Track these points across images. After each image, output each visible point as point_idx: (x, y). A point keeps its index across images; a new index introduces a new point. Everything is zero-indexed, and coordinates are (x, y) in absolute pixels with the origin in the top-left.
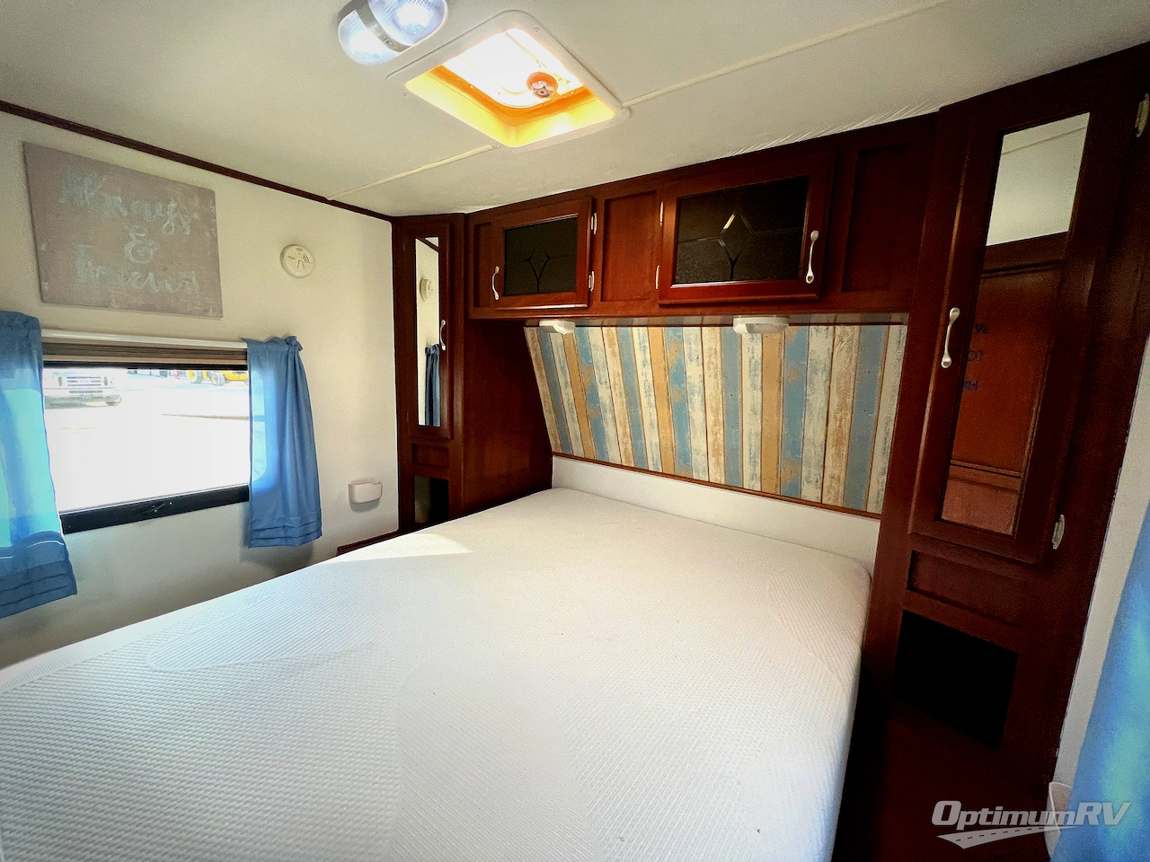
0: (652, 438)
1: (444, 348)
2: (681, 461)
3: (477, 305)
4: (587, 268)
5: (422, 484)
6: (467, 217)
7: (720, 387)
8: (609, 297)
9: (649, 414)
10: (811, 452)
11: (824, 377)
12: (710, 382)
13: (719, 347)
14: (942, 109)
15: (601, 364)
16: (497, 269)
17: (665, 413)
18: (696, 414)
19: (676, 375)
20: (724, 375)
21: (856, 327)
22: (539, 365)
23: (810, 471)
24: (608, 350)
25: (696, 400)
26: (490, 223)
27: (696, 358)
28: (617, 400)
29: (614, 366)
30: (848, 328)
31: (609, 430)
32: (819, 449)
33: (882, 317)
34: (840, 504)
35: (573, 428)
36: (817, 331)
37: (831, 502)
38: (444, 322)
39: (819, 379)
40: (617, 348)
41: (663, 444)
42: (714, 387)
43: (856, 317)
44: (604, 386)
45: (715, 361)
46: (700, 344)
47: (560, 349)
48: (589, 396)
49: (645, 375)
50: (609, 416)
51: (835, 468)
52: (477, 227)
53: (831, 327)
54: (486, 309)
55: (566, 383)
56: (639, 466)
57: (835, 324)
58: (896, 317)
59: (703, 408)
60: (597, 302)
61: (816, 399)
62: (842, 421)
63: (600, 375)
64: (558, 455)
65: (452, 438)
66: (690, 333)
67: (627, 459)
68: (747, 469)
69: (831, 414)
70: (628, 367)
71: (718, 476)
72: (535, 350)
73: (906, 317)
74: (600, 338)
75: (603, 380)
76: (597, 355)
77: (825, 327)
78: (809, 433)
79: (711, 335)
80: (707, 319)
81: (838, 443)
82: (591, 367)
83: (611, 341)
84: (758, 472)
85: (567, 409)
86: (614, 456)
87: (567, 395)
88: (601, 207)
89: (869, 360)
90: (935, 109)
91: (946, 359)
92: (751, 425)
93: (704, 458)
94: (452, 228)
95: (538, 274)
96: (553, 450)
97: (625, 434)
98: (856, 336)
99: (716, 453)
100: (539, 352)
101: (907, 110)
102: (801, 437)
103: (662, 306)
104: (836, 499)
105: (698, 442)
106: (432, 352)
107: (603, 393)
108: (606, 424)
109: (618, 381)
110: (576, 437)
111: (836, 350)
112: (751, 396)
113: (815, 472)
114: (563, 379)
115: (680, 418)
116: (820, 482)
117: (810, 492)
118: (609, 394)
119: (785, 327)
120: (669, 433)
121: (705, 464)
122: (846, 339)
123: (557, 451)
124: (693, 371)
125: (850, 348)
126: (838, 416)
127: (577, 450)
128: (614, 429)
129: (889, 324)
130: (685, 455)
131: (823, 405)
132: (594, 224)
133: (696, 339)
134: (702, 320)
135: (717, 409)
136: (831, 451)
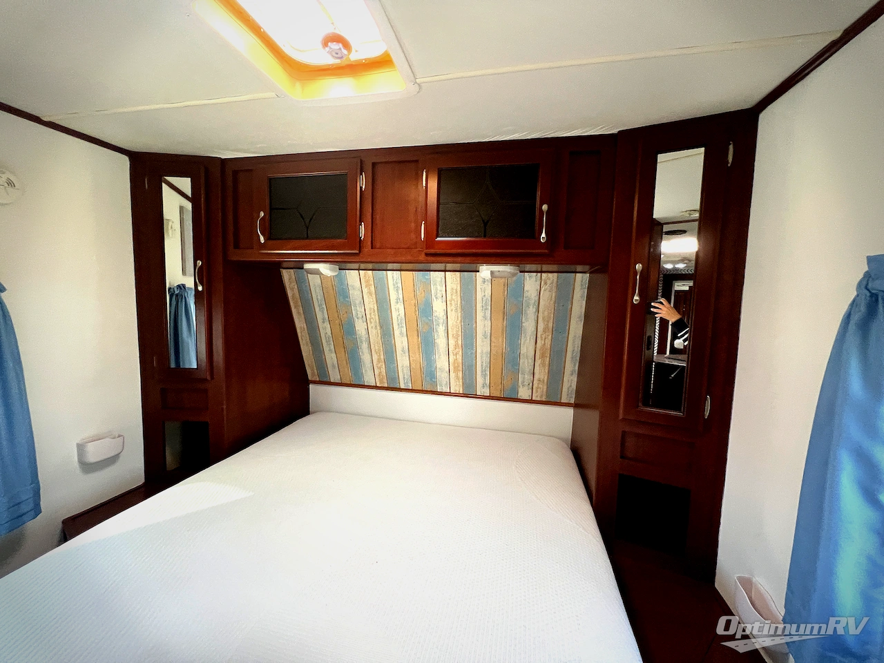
0: (403, 361)
1: (200, 288)
2: (428, 379)
3: (237, 246)
4: (358, 219)
5: (172, 430)
6: (224, 162)
7: (460, 319)
8: (378, 245)
9: (401, 342)
10: (525, 364)
11: (534, 310)
12: (452, 315)
13: (459, 288)
14: (619, 132)
15: (357, 302)
16: (262, 214)
17: (415, 340)
18: (441, 341)
19: (425, 310)
20: (462, 309)
21: (556, 274)
22: (296, 303)
23: (525, 377)
24: (365, 290)
25: (441, 329)
26: (251, 170)
27: (441, 296)
28: (373, 332)
29: (371, 303)
30: (550, 275)
31: (365, 357)
32: (530, 361)
33: (572, 268)
34: (544, 399)
35: (331, 358)
36: (530, 277)
37: (538, 399)
38: (199, 263)
39: (531, 311)
40: (373, 288)
41: (413, 366)
42: (455, 318)
43: (555, 267)
44: (360, 320)
45: (456, 299)
46: (444, 286)
47: (318, 288)
48: (346, 330)
49: (397, 311)
50: (365, 346)
51: (541, 373)
52: (235, 173)
53: (539, 274)
54: (249, 251)
55: (324, 319)
56: (392, 386)
57: (541, 272)
58: (579, 268)
59: (446, 335)
60: (367, 249)
61: (529, 325)
62: (546, 341)
63: (357, 311)
64: (315, 382)
65: (212, 378)
66: (436, 277)
67: (381, 381)
68: (480, 380)
69: (539, 336)
70: (383, 305)
71: (457, 387)
72: (292, 289)
73: (587, 268)
74: (357, 280)
75: (360, 316)
76: (354, 294)
77: (535, 274)
78: (523, 350)
79: (453, 279)
80: (449, 266)
81: (543, 356)
82: (348, 305)
83: (367, 281)
84: (488, 382)
85: (324, 341)
86: (369, 379)
87: (325, 329)
88: (369, 167)
89: (563, 298)
90: (615, 131)
91: (636, 298)
92: (482, 347)
93: (447, 375)
94: (207, 171)
95: (307, 221)
96: (310, 378)
97: (379, 361)
98: (555, 280)
99: (456, 370)
100: (296, 291)
101: (602, 128)
102: (518, 353)
103: (427, 255)
104: (541, 396)
105: (441, 362)
106: (177, 292)
107: (360, 327)
108: (362, 353)
109: (374, 318)
110: (333, 366)
111: (543, 290)
112: (483, 325)
113: (528, 377)
114: (321, 315)
115: (427, 345)
116: (531, 384)
117: (524, 393)
118: (365, 328)
119: (516, 274)
120: (418, 357)
121: (448, 380)
122: (549, 282)
123: (313, 379)
124: (438, 307)
125: (551, 289)
126: (543, 336)
127: (334, 377)
128: (369, 357)
129: (576, 272)
130: (431, 374)
131: (533, 329)
132: (362, 182)
133: (441, 282)
134: (446, 267)
135: (457, 335)
136: (538, 362)
